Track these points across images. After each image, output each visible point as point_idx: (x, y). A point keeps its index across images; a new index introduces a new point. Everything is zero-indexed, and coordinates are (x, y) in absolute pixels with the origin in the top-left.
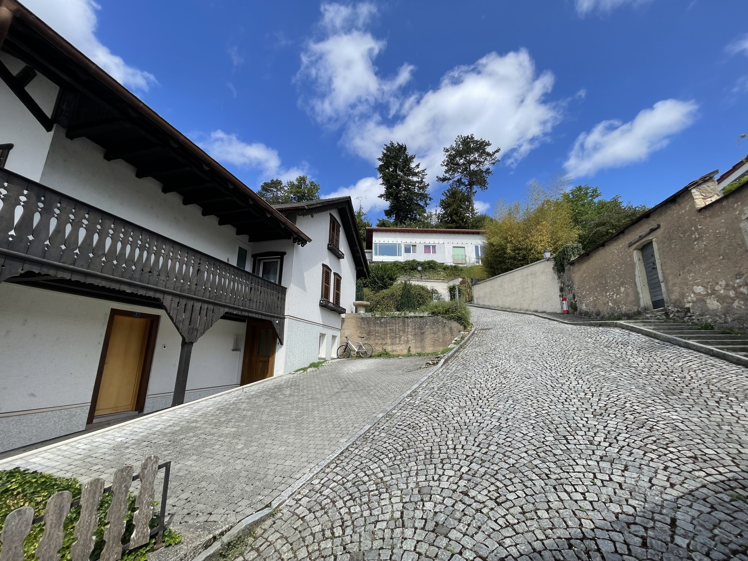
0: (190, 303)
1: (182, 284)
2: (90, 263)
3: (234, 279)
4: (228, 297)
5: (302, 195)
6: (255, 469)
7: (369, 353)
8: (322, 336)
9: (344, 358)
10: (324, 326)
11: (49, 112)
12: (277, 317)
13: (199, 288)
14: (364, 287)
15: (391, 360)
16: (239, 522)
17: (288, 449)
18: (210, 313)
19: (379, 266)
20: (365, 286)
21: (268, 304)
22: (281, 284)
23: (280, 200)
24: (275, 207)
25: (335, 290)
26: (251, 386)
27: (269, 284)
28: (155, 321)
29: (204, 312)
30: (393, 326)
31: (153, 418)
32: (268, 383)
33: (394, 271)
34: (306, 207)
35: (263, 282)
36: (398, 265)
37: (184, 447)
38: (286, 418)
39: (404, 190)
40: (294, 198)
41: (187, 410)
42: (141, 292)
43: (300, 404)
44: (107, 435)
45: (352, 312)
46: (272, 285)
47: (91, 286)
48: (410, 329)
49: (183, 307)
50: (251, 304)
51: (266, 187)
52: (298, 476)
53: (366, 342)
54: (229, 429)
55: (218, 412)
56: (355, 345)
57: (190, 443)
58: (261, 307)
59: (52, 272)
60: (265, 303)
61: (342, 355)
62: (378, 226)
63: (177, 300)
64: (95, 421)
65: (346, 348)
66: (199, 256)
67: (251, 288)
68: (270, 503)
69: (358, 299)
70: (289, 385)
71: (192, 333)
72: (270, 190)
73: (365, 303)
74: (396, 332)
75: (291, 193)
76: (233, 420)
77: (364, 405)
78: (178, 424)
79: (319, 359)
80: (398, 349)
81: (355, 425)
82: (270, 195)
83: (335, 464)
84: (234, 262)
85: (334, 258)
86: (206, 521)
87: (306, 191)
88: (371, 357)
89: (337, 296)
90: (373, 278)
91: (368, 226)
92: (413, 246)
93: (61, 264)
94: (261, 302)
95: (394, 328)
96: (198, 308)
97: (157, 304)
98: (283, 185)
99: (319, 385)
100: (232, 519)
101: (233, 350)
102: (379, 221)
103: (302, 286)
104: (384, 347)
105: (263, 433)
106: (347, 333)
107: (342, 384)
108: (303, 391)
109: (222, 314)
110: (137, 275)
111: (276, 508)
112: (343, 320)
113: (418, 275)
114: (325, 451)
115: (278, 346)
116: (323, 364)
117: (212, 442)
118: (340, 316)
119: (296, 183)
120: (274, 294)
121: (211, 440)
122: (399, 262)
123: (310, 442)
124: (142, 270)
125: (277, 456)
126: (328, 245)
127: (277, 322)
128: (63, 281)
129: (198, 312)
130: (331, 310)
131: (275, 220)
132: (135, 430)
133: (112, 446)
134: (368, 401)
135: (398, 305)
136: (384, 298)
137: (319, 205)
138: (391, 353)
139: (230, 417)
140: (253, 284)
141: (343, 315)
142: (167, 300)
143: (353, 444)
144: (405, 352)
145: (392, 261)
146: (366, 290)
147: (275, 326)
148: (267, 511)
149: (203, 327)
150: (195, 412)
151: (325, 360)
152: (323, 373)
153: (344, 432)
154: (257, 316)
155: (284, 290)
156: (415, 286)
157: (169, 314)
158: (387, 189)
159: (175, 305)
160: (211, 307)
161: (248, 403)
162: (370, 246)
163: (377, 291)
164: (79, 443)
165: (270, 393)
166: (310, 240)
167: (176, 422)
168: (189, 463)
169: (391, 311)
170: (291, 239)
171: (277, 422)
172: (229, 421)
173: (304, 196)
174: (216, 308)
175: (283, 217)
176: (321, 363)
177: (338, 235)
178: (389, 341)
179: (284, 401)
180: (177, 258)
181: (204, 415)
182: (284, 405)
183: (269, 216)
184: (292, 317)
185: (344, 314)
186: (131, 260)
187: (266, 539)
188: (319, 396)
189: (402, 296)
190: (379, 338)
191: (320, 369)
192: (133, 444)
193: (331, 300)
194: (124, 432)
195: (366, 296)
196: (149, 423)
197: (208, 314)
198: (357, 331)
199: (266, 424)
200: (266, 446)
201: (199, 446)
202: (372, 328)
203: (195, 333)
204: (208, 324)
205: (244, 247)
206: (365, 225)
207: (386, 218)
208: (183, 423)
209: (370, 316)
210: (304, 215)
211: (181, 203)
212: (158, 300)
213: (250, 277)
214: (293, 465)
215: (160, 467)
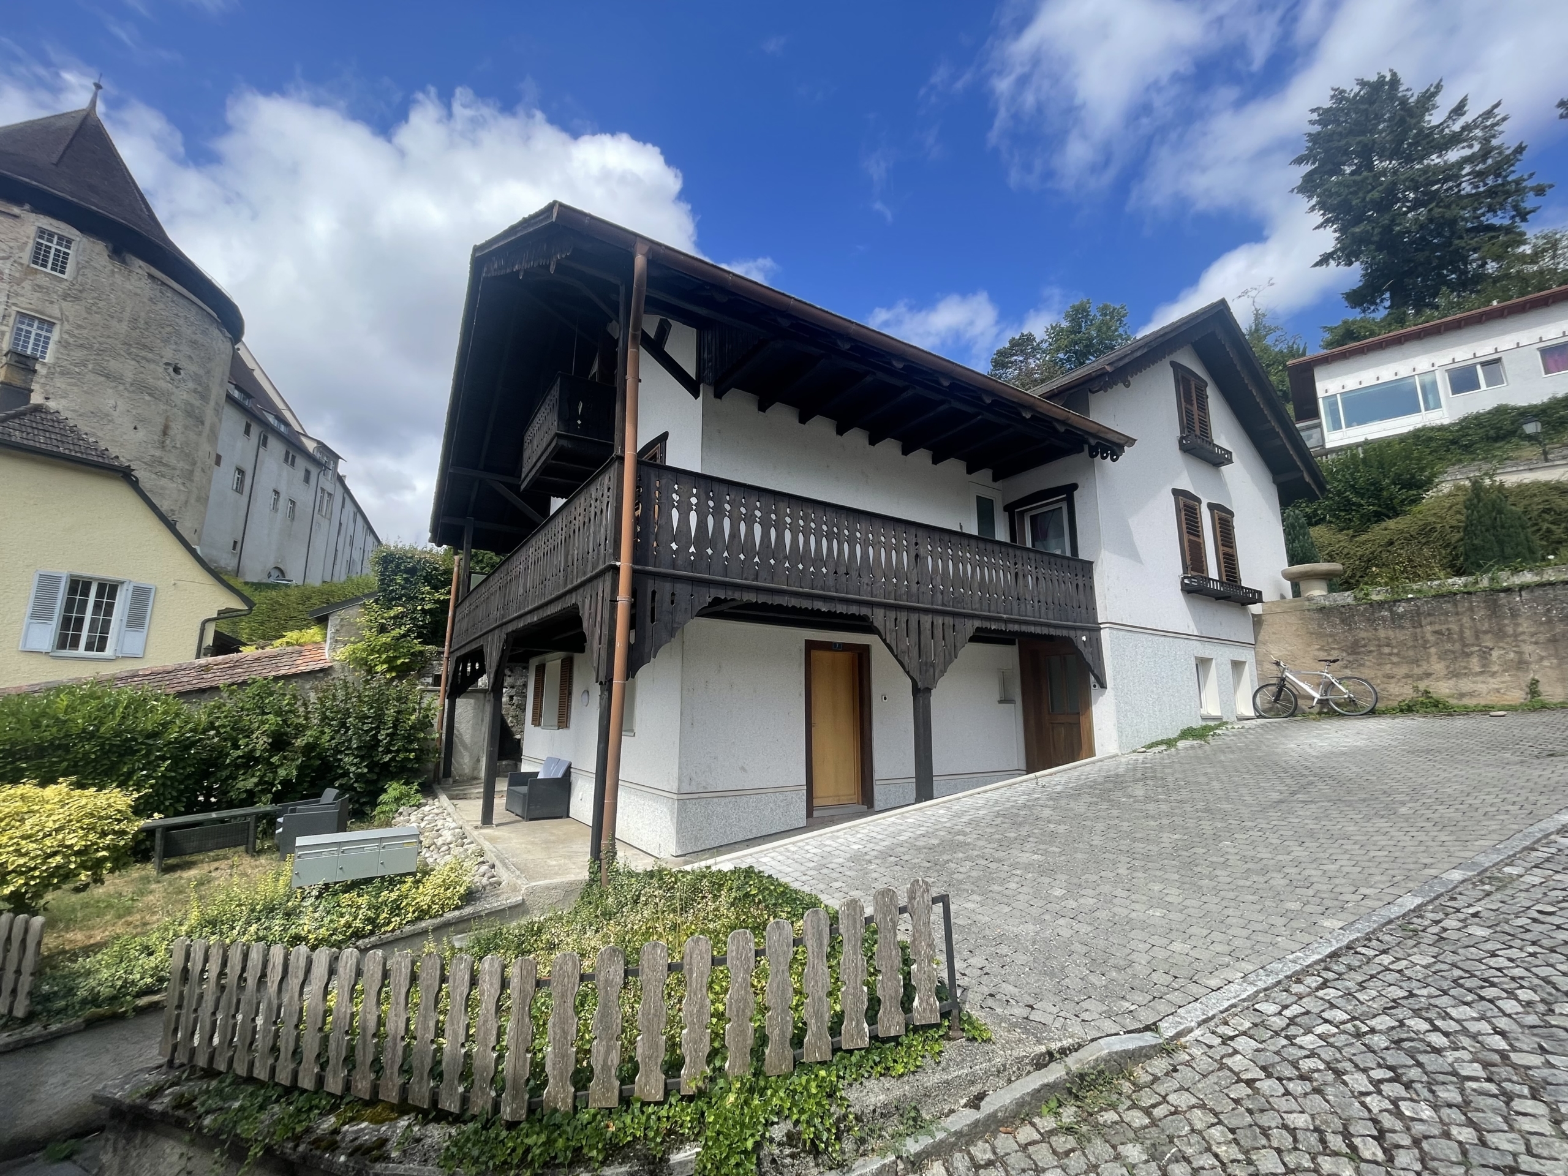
0: (914, 617)
1: (896, 585)
2: (773, 573)
3: (981, 561)
4: (977, 599)
5: (1086, 346)
6: (1102, 944)
7: (1367, 703)
8: (1203, 663)
9: (1277, 715)
10: (1203, 638)
11: (691, 371)
12: (1082, 629)
13: (923, 589)
14: (1310, 524)
15: (1459, 723)
16: (1092, 1040)
17: (1172, 916)
18: (949, 632)
19: (1354, 456)
20: (1314, 520)
21: (1056, 602)
22: (1077, 555)
23: (1037, 376)
24: (1036, 392)
25: (1221, 548)
26: (1051, 775)
27: (1052, 560)
28: (862, 655)
29: (938, 632)
30: (1446, 622)
31: (892, 819)
32: (1087, 769)
33: (1420, 459)
34: (1108, 368)
35: (1038, 556)
36: (1430, 439)
37: (955, 876)
38: (1149, 848)
39: (1416, 205)
40: (1068, 360)
41: (941, 812)
42: (841, 609)
43: (1178, 820)
44: (838, 837)
45: (1283, 597)
46: (1059, 561)
47: (780, 608)
48: (1525, 626)
49: (904, 625)
50: (1023, 606)
51: (1001, 360)
52: (1214, 983)
53: (1348, 672)
54: (1028, 855)
55: (999, 821)
56: (1309, 683)
57: (961, 870)
58: (1043, 609)
59: (737, 595)
60: (1050, 600)
61: (1270, 709)
62: (1329, 345)
63: (892, 615)
64: (816, 814)
65: (1280, 691)
66: (913, 530)
67: (1017, 574)
68: (1155, 1024)
69: (1294, 558)
70: (1139, 775)
71: (927, 671)
72: (1012, 363)
73: (1323, 566)
74: (1462, 638)
75: (1058, 350)
76: (1030, 839)
77: (1383, 841)
78: (933, 834)
79: (1204, 719)
80: (1481, 688)
81: (1364, 891)
82: (1012, 373)
83: (1320, 980)
84: (972, 529)
85: (1203, 471)
86: (1027, 1018)
87: (1094, 333)
88: (1373, 712)
89: (1229, 563)
90: (1339, 493)
91: (1293, 357)
92: (1484, 364)
93: (743, 581)
94: (1043, 599)
95: (1455, 627)
96: (928, 626)
97: (863, 625)
98: (1038, 340)
99: (1218, 779)
100: (1077, 1031)
101: (1000, 702)
102: (1331, 330)
103: (1132, 553)
104: (1422, 686)
105: (1103, 874)
106: (1276, 652)
107: (1289, 781)
108: (1178, 790)
109: (970, 632)
110: (831, 582)
111: (1172, 1038)
112: (1257, 621)
113: (1530, 451)
114: (1279, 939)
115: (1094, 692)
116: (1218, 731)
117: (1003, 875)
118: (1246, 610)
119: (1065, 324)
120: (1066, 580)
121: (998, 870)
122: (1432, 429)
123: (1230, 912)
124: (836, 573)
125: (1144, 926)
126: (1180, 442)
127: (1084, 638)
128: (749, 606)
129: (929, 633)
130: (1217, 599)
131: (1043, 421)
132: (874, 834)
133: (848, 855)
134: (1393, 832)
135: (1457, 557)
136: (1391, 543)
137: (1139, 354)
138: (1453, 702)
139: (1024, 831)
140: (1019, 566)
141: (1256, 609)
142: (878, 617)
143: (1370, 940)
144: (1517, 696)
145: (1405, 430)
146: (1316, 532)
147: (1081, 647)
148: (1149, 1039)
149: (942, 659)
150: (958, 815)
151: (1221, 723)
152: (1223, 752)
153: (1327, 903)
154: (1038, 630)
155: (1087, 567)
156: (1522, 490)
157: (884, 641)
158: (1342, 230)
159: (890, 624)
160: (949, 620)
161: (1054, 809)
162: (1309, 409)
163: (1362, 529)
164: (807, 844)
165: (1098, 792)
166: (1131, 441)
167: (931, 830)
168: (970, 906)
169: (1429, 577)
170: (1082, 450)
171: (1131, 853)
172: (1025, 839)
173: (1091, 345)
174: (959, 622)
175: (1057, 410)
176: (1212, 728)
177: (1203, 407)
178: (1438, 667)
179: (1135, 810)
180: (880, 542)
181: (975, 823)
182: (1137, 818)
183: (1028, 416)
184: (1117, 626)
185: (1259, 605)
186: (818, 561)
187: (1164, 1097)
188: (1226, 806)
189: (1468, 529)
190: (1395, 659)
191: (1212, 742)
192: (876, 857)
193: (1213, 572)
194: (859, 836)
195: (1322, 548)
196: (889, 826)
197: (946, 634)
198: (1309, 645)
199: (1106, 856)
200: (1115, 901)
201: (979, 878)
202: (1363, 634)
203: (932, 670)
204: (950, 654)
205: (987, 494)
206: (1279, 359)
207: (1355, 315)
208: (942, 833)
209: (1350, 600)
210: (1105, 387)
211: (867, 442)
212: (864, 618)
213: (1011, 551)
214: (1194, 953)
215: (935, 901)
